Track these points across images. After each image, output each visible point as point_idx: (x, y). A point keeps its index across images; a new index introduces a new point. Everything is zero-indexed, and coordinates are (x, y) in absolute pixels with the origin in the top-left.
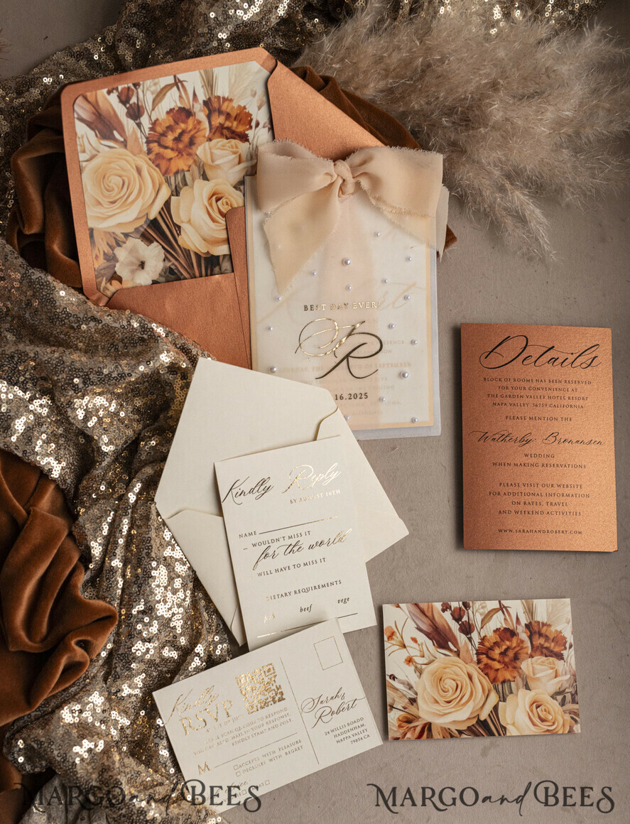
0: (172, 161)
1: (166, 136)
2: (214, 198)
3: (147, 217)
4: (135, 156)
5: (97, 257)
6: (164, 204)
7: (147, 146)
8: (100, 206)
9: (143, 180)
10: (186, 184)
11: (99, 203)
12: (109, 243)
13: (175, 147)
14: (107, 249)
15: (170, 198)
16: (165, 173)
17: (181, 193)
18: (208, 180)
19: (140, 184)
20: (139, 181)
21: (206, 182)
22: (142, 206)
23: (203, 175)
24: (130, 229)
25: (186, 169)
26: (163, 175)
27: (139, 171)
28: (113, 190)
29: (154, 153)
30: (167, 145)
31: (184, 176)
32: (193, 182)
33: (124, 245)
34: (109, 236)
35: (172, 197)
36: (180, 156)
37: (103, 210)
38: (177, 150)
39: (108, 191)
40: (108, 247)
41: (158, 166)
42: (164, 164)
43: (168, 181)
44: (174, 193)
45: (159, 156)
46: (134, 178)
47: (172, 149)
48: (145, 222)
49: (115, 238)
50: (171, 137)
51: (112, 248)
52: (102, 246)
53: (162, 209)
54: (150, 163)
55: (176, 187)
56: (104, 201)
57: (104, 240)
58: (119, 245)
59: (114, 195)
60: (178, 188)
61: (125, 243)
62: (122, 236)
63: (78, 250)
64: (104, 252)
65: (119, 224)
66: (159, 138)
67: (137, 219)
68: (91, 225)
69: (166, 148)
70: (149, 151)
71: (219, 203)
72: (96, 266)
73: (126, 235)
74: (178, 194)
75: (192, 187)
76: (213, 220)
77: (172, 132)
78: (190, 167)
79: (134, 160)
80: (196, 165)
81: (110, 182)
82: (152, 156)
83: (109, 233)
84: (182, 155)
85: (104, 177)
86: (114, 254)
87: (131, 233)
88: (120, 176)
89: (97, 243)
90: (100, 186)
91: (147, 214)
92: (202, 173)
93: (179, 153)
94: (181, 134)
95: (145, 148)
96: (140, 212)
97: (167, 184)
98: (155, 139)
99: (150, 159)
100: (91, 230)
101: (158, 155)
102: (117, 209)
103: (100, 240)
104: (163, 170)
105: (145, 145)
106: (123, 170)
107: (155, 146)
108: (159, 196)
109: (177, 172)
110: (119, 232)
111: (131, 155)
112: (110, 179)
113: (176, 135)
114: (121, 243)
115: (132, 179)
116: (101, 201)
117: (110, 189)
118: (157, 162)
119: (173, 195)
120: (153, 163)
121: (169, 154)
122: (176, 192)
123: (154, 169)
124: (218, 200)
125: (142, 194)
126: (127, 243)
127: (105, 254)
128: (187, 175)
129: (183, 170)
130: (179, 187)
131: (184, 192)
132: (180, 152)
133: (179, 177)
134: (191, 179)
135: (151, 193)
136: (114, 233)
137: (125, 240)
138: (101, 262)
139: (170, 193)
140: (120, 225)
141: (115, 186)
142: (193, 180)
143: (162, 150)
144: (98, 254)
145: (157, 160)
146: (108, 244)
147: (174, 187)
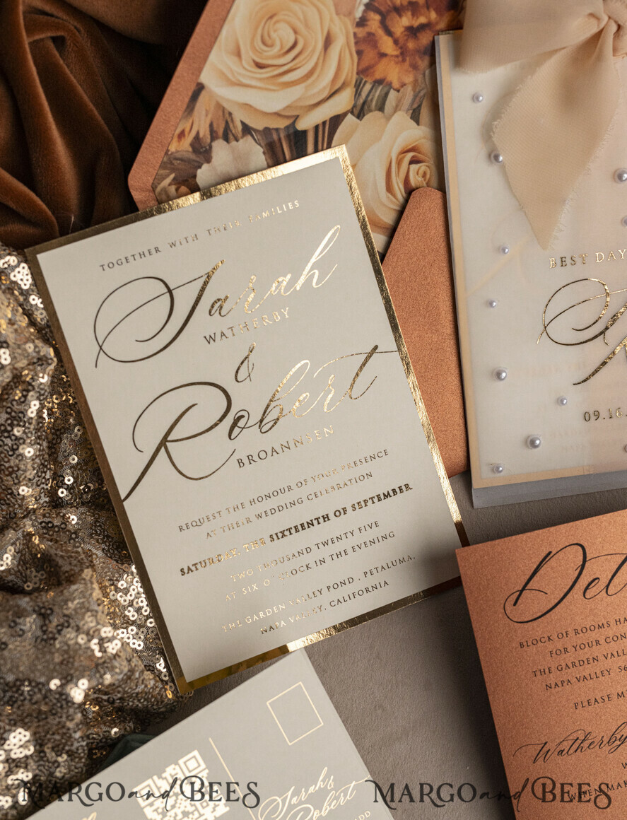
0: (384, 60)
1: (400, 16)
2: (410, 155)
3: (294, 122)
4: (337, 14)
5: (182, 135)
6: (331, 119)
7: (365, 12)
8: (236, 59)
9: (324, 60)
10: (381, 108)
11: (238, 54)
12: (215, 125)
13: (401, 41)
14: (204, 132)
15: (345, 115)
16: (363, 72)
17: (366, 117)
18: (418, 124)
19: (316, 64)
20: (318, 59)
21: (415, 124)
22: (300, 99)
23: (414, 110)
24: (258, 124)
25: (396, 84)
26: (358, 74)
27: (328, 42)
28: (272, 46)
29: (367, 29)
30: (392, 30)
31: (387, 94)
32: (395, 112)
33: (234, 143)
34: (221, 113)
35: (350, 116)
36: (400, 59)
37: (236, 68)
38: (401, 48)
39: (264, 43)
40: (208, 129)
41: (359, 53)
42: (370, 55)
43: (358, 87)
44: (356, 112)
45: (371, 39)
46: (313, 51)
47: (396, 42)
48: (287, 128)
49: (227, 122)
50: (406, 21)
51: (214, 137)
52: (200, 123)
53: (324, 123)
54: (352, 40)
55: (364, 103)
56: (247, 54)
57: (210, 116)
58: (227, 139)
59: (269, 55)
60: (366, 107)
61: (237, 141)
62: (240, 127)
63: (162, 105)
64: (198, 133)
65: (247, 104)
66: (389, 12)
67: (277, 114)
68: (205, 78)
69: (389, 33)
70: (362, 22)
71: (414, 167)
72: (173, 148)
73: (247, 130)
74: (360, 116)
75: (388, 119)
76: (389, 188)
77: (413, 15)
78: (403, 85)
79: (331, 20)
80: (414, 90)
81: (275, 31)
82: (362, 32)
83: (224, 108)
84: (404, 61)
85: (271, 17)
86: (211, 147)
87: (256, 131)
88: (295, 32)
89: (196, 112)
90: (257, 28)
91: (298, 116)
92: (415, 106)
93: (402, 54)
94: (422, 27)
95: (359, 13)
96: (288, 107)
97: (354, 89)
98: (382, 9)
99: (355, 34)
100: (200, 88)
101: (370, 34)
102: (257, 79)
103: (204, 113)
104: (364, 64)
105: (362, 8)
106: (307, 26)
107: (375, 18)
108: (331, 101)
109: (379, 82)
110: (239, 116)
111: (332, 8)
112: (278, 25)
113: (416, 23)
114: (231, 137)
115: (310, 49)
116: (243, 52)
117: (269, 42)
118: (362, 47)
119: (352, 113)
120: (356, 43)
121: (387, 45)
122: (360, 111)
123: (351, 54)
124: (413, 161)
125: (310, 81)
126: (241, 141)
127: (197, 137)
128: (392, 94)
129: (390, 85)
130: (369, 107)
131: (372, 117)
132: (404, 53)
133: (378, 91)
134: (394, 105)
135: (325, 88)
136: (230, 114)
137: (240, 134)
138: (182, 147)
139: (349, 107)
140: (247, 106)
141: (278, 43)
142: (396, 109)
143: (380, 32)
144: (186, 133)
145: (364, 44)
146: (211, 125)
147: (361, 101)
